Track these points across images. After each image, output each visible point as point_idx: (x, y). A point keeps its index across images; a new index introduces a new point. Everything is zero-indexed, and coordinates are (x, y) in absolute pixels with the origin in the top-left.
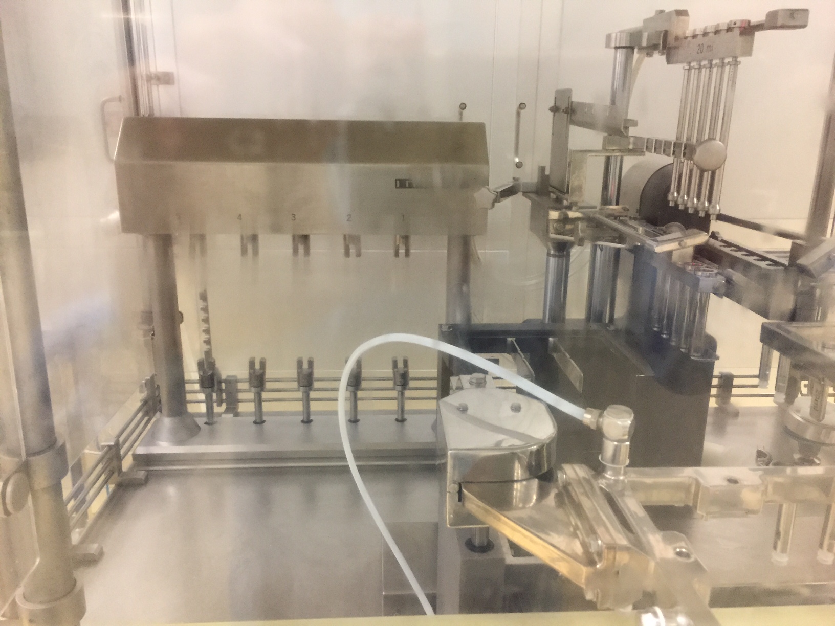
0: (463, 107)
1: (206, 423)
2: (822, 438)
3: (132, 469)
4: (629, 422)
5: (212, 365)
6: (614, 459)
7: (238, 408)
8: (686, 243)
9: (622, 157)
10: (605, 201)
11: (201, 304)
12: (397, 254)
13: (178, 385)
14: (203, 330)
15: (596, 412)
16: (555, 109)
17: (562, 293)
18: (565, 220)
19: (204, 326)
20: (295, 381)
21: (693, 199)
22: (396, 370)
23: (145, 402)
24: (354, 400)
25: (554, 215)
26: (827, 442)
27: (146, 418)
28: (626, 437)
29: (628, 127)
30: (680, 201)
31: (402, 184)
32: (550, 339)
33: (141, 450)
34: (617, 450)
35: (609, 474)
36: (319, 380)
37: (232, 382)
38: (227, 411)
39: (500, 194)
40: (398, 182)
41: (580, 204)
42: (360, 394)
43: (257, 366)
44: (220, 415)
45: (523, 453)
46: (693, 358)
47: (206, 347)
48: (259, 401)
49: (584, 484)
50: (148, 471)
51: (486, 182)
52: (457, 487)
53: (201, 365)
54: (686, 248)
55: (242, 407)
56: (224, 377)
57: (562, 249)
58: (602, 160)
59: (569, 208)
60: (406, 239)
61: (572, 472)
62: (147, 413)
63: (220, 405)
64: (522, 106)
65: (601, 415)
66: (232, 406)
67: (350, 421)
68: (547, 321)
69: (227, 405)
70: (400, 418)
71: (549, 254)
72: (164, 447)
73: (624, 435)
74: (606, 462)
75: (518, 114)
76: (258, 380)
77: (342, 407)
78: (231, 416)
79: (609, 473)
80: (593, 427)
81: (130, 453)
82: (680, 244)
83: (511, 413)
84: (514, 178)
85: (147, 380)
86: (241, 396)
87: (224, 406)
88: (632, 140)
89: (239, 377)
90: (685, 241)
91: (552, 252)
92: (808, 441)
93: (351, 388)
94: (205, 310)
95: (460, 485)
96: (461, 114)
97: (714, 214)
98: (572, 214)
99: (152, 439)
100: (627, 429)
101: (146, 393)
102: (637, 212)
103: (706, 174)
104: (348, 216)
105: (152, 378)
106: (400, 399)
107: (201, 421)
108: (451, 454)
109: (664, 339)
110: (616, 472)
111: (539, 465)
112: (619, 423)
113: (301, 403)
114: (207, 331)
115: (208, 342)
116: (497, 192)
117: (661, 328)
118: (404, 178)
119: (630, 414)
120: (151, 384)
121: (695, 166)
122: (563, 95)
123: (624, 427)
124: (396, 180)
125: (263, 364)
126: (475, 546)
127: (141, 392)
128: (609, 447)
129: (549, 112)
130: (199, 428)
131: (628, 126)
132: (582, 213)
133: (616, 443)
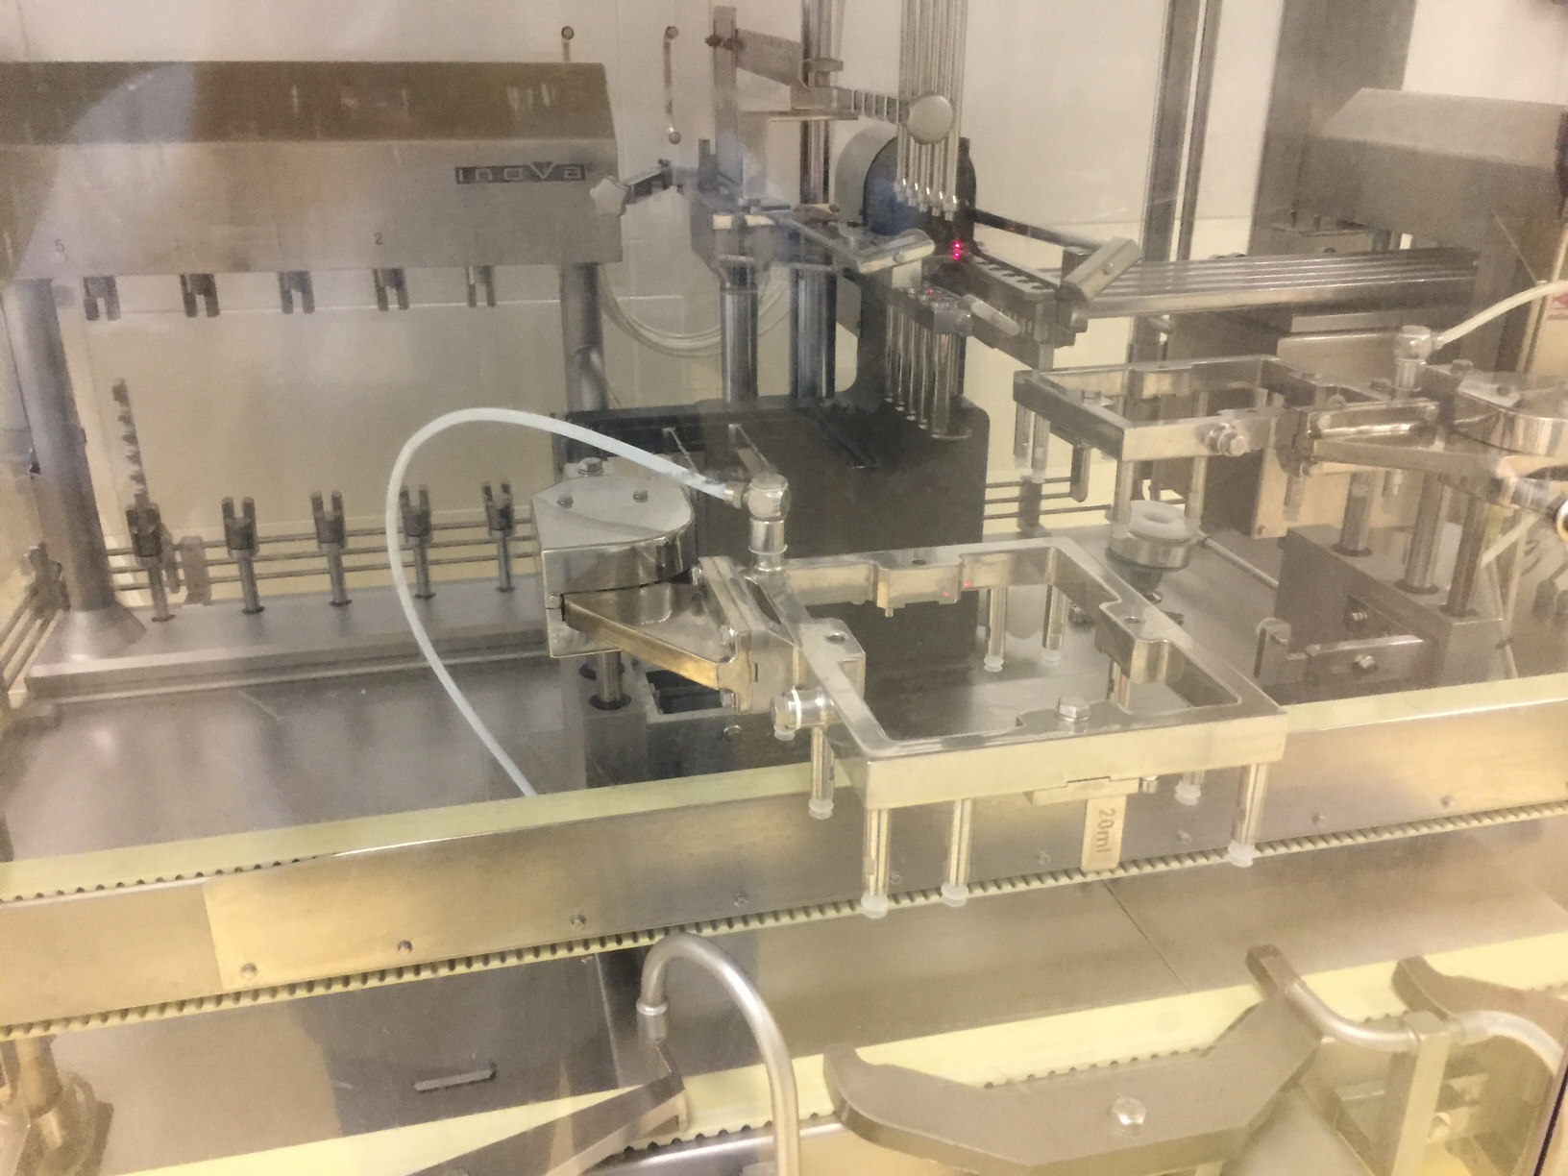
0: (567, 33)
1: (154, 620)
2: (1160, 560)
3: (27, 702)
4: (781, 493)
5: (154, 516)
6: (767, 545)
7: (211, 594)
8: (902, 257)
9: (827, 123)
10: (806, 197)
11: (116, 409)
12: (472, 302)
13: (95, 557)
14: (128, 456)
15: (741, 486)
16: (714, 41)
17: (750, 359)
18: (743, 229)
19: (128, 449)
20: (313, 539)
21: (925, 189)
22: (490, 504)
23: (34, 591)
24: (422, 565)
25: (723, 221)
26: (1169, 565)
27: (39, 622)
28: (779, 514)
29: (829, 73)
30: (909, 192)
31: (467, 174)
32: (731, 426)
33: (39, 671)
34: (769, 531)
35: (763, 567)
36: (355, 534)
37: (193, 548)
38: (191, 598)
39: (636, 189)
40: (461, 172)
41: (764, 203)
42: (432, 554)
43: (239, 513)
44: (178, 606)
45: (647, 548)
46: (935, 436)
47: (136, 488)
48: (250, 580)
49: (730, 587)
50: (59, 706)
51: (611, 169)
52: (558, 599)
53: (132, 517)
54: (904, 264)
55: (218, 592)
56: (176, 540)
57: (742, 278)
58: (794, 128)
59: (747, 209)
60: (486, 274)
61: (713, 569)
62: (39, 612)
63: (176, 587)
64: (670, 33)
65: (746, 490)
66: (199, 592)
67: (418, 597)
68: (729, 400)
69: (189, 588)
70: (505, 585)
71: (723, 289)
72: (81, 661)
73: (776, 511)
74: (758, 550)
75: (667, 46)
76: (243, 538)
77: (400, 578)
78: (199, 606)
79: (762, 564)
80: (737, 505)
81: (21, 677)
82: (895, 259)
83: (633, 503)
84: (660, 162)
85: (33, 552)
86: (213, 572)
87: (184, 592)
88: (835, 93)
89: (206, 539)
90: (901, 253)
91: (728, 285)
92: (1143, 566)
93: (413, 541)
94: (126, 419)
95: (562, 595)
96: (566, 46)
97: (949, 211)
98: (752, 220)
99: (57, 652)
100: (779, 504)
101: (34, 574)
102: (860, 214)
103: (937, 146)
104: (376, 235)
105: (43, 547)
106: (503, 560)
107: (145, 618)
108: (546, 555)
109: (900, 412)
110: (770, 564)
111: (672, 564)
112: (769, 495)
113: (328, 576)
114: (135, 458)
115: (140, 478)
116: (629, 187)
117: (895, 397)
118: (472, 165)
119: (783, 484)
120: (41, 558)
121: (912, 138)
122: (723, 15)
123: (774, 501)
124: (457, 170)
125: (249, 508)
126: (604, 703)
127: (25, 573)
128: (759, 529)
129: (707, 45)
130: (143, 629)
131: (826, 70)
132: (770, 217)
133: (767, 523)
